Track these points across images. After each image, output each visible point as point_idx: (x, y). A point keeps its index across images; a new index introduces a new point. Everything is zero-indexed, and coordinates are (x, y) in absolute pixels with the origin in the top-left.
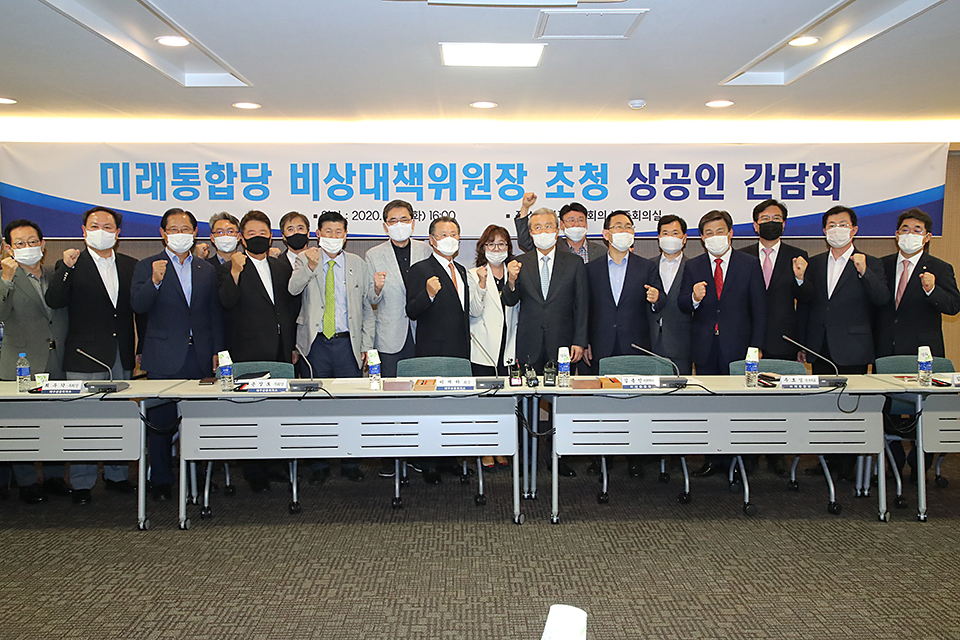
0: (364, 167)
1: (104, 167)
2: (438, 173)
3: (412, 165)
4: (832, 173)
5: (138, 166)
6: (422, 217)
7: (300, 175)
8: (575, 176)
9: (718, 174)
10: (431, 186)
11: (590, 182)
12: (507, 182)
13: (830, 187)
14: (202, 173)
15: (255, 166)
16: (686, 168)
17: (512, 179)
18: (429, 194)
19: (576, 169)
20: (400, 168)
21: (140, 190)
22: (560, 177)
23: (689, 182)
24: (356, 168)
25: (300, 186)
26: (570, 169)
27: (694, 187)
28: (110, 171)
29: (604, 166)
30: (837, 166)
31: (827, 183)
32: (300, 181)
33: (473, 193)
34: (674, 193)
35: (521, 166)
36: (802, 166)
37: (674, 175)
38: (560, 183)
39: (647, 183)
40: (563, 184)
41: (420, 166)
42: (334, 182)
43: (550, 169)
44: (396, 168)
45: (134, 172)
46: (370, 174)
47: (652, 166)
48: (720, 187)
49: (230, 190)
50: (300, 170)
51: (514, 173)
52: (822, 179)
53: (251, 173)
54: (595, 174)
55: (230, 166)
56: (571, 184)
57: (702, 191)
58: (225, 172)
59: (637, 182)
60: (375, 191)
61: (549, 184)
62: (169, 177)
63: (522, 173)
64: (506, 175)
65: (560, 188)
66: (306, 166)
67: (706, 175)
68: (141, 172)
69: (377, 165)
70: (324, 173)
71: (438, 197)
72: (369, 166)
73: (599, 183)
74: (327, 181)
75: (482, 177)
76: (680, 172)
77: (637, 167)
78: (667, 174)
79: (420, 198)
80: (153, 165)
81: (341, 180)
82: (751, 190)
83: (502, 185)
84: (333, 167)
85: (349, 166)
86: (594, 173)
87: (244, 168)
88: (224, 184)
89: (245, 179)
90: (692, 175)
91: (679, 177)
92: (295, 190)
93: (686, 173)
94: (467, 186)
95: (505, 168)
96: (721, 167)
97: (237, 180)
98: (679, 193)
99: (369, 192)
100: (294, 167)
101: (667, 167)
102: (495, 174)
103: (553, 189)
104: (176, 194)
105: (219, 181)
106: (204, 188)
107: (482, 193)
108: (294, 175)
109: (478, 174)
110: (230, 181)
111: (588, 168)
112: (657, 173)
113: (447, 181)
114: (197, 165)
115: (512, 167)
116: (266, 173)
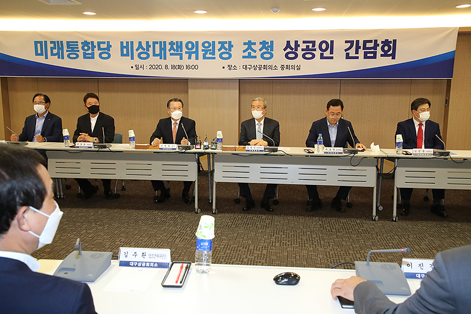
0: (155, 43)
1: (36, 43)
2: (190, 46)
3: (177, 42)
4: (391, 45)
5: (51, 42)
6: (182, 68)
7: (125, 47)
8: (257, 47)
9: (331, 46)
10: (186, 53)
11: (264, 50)
12: (223, 50)
13: (391, 52)
14: (80, 46)
15: (104, 43)
16: (314, 43)
17: (226, 49)
18: (185, 56)
19: (258, 44)
20: (172, 43)
21: (52, 54)
22: (250, 48)
23: (315, 50)
24: (151, 44)
25: (125, 53)
26: (255, 44)
27: (318, 53)
28: (39, 45)
29: (272, 42)
30: (395, 41)
31: (389, 50)
32: (125, 50)
33: (207, 56)
34: (307, 56)
35: (230, 42)
36: (376, 41)
37: (308, 47)
38: (250, 51)
39: (294, 51)
40: (251, 51)
41: (181, 42)
42: (141, 50)
43: (245, 44)
44: (170, 44)
45: (50, 46)
46: (157, 46)
47: (296, 42)
48: (332, 53)
49: (93, 54)
50: (125, 45)
51: (226, 46)
52: (386, 48)
53: (102, 46)
54: (267, 47)
55: (92, 42)
56: (255, 51)
57: (322, 55)
58: (90, 45)
59: (289, 50)
60: (160, 55)
61: (244, 51)
62: (65, 48)
63: (231, 46)
64: (223, 47)
65: (249, 53)
66: (127, 43)
67: (324, 46)
68: (52, 45)
69: (161, 42)
70: (136, 46)
71: (190, 58)
72: (157, 43)
73: (269, 51)
74: (137, 50)
75: (211, 48)
76: (311, 45)
77: (288, 42)
78: (304, 46)
79: (181, 58)
80: (58, 42)
81: (144, 49)
82: (348, 54)
83: (221, 52)
84: (140, 43)
85: (147, 43)
86: (266, 45)
87: (99, 43)
88: (90, 52)
89: (99, 49)
90: (317, 47)
91: (310, 47)
92: (122, 55)
93: (314, 46)
94: (204, 52)
95: (222, 43)
96: (332, 42)
97: (96, 49)
98: (310, 56)
99: (157, 55)
100: (122, 43)
101: (304, 42)
102: (218, 46)
103: (246, 54)
104: (69, 56)
105: (88, 50)
106: (81, 53)
107: (211, 56)
108: (122, 47)
109: (209, 46)
110: (93, 50)
111: (264, 43)
112: (299, 46)
113: (194, 50)
114: (77, 42)
115: (226, 43)
116: (109, 46)
